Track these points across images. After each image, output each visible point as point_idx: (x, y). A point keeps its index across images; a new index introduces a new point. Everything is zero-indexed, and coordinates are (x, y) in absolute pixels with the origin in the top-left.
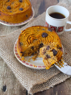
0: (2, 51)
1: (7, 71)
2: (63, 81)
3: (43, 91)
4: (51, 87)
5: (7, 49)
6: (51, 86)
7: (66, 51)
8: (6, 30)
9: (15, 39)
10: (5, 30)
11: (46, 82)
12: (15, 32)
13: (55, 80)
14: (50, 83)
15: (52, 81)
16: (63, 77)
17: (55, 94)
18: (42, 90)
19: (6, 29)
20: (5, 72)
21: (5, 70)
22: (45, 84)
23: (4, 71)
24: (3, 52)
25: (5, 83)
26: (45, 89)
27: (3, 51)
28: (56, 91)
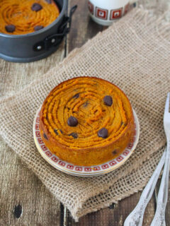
0: (10, 134)
1: (21, 174)
2: (137, 192)
3: (98, 211)
4: (113, 204)
5: (19, 127)
6: (114, 201)
7: (148, 122)
8: (18, 79)
9: (34, 100)
10: (16, 80)
11: (104, 192)
12: (33, 85)
13: (122, 190)
14: (112, 195)
15: (116, 190)
16: (138, 182)
17: (118, 221)
18: (96, 210)
19: (16, 77)
20: (18, 177)
21: (18, 173)
22: (102, 196)
23: (17, 175)
24: (14, 135)
25: (18, 200)
26: (102, 207)
27: (12, 133)
28: (120, 215)
